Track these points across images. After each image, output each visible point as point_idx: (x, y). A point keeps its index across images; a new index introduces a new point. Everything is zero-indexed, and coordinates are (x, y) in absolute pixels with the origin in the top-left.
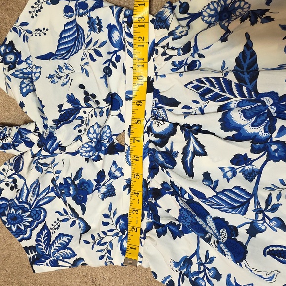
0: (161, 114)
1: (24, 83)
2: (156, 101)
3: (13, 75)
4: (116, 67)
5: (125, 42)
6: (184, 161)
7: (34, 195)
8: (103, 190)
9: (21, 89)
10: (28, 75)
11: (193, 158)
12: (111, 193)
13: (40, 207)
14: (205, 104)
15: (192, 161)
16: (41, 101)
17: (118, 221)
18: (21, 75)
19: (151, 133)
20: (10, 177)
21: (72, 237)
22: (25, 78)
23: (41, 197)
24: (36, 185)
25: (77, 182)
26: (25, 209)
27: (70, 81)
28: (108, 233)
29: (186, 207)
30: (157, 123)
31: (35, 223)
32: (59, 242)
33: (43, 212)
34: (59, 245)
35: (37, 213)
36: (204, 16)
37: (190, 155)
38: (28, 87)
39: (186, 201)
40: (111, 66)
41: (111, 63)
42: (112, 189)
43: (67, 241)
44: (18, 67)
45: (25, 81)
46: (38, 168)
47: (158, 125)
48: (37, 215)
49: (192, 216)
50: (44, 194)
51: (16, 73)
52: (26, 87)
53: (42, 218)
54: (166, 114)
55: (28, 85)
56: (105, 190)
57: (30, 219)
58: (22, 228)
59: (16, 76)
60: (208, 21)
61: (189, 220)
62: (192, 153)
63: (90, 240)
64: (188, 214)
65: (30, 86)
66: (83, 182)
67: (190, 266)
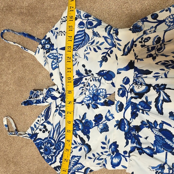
0: (141, 81)
1: (54, 62)
2: (136, 73)
3: (48, 56)
4: (110, 57)
5: (115, 43)
6: (156, 106)
7: (57, 134)
8: (101, 126)
9: (52, 65)
10: (56, 57)
11: (163, 103)
12: (106, 129)
13: (60, 141)
14: (168, 71)
15: (162, 106)
16: (61, 74)
17: (110, 147)
18: (52, 57)
19: (132, 93)
20: (42, 125)
21: (80, 157)
22: (55, 59)
23: (61, 135)
24: (59, 126)
25: (83, 121)
26: (52, 144)
27: (77, 63)
28: (104, 153)
29: (159, 134)
30: (138, 87)
31: (57, 152)
32: (73, 161)
33: (62, 144)
34: (74, 163)
35: (59, 145)
36: (167, 22)
37: (161, 102)
38: (56, 65)
39: (158, 130)
40: (107, 56)
41: (107, 55)
42: (107, 126)
43: (78, 160)
44: (51, 52)
45: (54, 61)
46: (60, 114)
47: (138, 88)
48: (58, 147)
49: (163, 139)
50: (62, 133)
51: (50, 56)
52: (55, 64)
53: (62, 148)
54: (143, 80)
55: (56, 63)
56: (102, 127)
57: (55, 151)
58: (50, 158)
59: (50, 57)
60: (169, 25)
61: (161, 142)
62: (162, 100)
63: (92, 157)
64: (160, 138)
65: (57, 64)
66: (87, 121)
67: (163, 169)
